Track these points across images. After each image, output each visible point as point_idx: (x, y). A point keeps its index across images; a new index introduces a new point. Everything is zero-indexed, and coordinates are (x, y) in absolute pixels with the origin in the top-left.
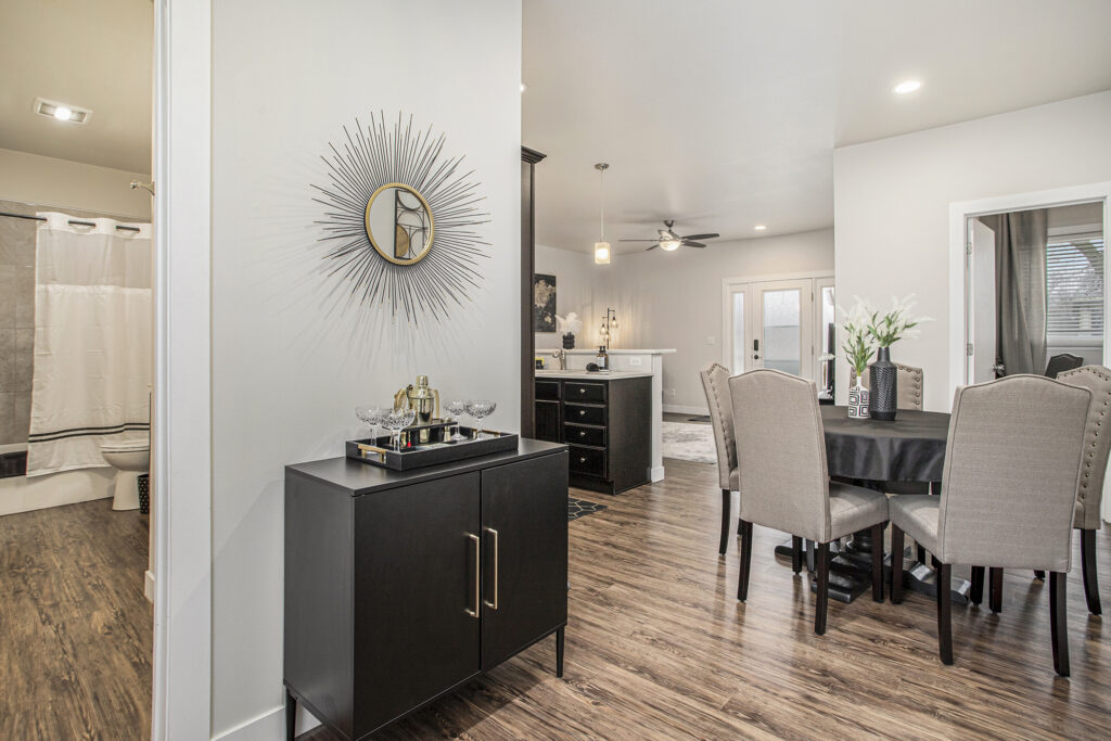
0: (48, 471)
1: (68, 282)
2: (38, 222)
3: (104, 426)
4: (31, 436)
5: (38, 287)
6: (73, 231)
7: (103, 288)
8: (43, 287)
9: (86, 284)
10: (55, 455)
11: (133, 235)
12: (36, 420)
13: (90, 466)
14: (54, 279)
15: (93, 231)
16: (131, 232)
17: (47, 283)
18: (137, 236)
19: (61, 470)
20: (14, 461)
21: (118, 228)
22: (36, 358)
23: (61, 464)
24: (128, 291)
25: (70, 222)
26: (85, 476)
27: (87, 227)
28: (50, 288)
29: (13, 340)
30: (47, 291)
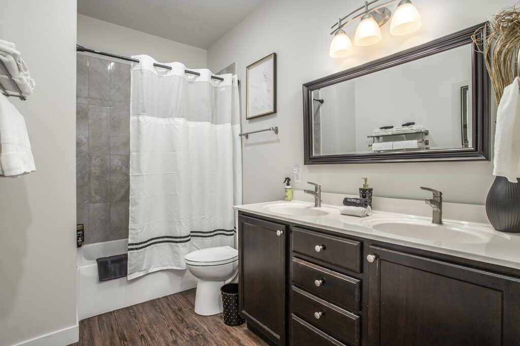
0: (141, 274)
1: (152, 115)
2: (132, 63)
3: (179, 236)
4: (130, 245)
5: (133, 118)
6: (156, 73)
7: (177, 120)
8: (135, 118)
9: (164, 117)
10: (146, 260)
11: (195, 78)
12: (133, 232)
13: (169, 267)
14: (144, 111)
15: (170, 73)
16: (194, 76)
17: (139, 115)
18: (198, 79)
19: (150, 272)
20: (117, 265)
21: (186, 72)
22: (131, 178)
23: (149, 267)
24: (191, 124)
25: (155, 65)
26: (165, 276)
27: (164, 70)
28: (141, 118)
29: (109, 163)
30: (139, 121)
